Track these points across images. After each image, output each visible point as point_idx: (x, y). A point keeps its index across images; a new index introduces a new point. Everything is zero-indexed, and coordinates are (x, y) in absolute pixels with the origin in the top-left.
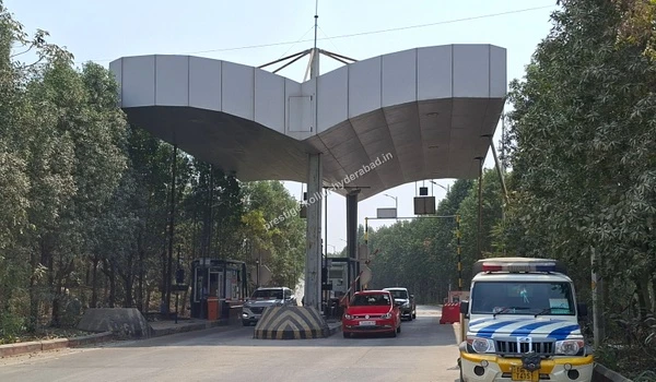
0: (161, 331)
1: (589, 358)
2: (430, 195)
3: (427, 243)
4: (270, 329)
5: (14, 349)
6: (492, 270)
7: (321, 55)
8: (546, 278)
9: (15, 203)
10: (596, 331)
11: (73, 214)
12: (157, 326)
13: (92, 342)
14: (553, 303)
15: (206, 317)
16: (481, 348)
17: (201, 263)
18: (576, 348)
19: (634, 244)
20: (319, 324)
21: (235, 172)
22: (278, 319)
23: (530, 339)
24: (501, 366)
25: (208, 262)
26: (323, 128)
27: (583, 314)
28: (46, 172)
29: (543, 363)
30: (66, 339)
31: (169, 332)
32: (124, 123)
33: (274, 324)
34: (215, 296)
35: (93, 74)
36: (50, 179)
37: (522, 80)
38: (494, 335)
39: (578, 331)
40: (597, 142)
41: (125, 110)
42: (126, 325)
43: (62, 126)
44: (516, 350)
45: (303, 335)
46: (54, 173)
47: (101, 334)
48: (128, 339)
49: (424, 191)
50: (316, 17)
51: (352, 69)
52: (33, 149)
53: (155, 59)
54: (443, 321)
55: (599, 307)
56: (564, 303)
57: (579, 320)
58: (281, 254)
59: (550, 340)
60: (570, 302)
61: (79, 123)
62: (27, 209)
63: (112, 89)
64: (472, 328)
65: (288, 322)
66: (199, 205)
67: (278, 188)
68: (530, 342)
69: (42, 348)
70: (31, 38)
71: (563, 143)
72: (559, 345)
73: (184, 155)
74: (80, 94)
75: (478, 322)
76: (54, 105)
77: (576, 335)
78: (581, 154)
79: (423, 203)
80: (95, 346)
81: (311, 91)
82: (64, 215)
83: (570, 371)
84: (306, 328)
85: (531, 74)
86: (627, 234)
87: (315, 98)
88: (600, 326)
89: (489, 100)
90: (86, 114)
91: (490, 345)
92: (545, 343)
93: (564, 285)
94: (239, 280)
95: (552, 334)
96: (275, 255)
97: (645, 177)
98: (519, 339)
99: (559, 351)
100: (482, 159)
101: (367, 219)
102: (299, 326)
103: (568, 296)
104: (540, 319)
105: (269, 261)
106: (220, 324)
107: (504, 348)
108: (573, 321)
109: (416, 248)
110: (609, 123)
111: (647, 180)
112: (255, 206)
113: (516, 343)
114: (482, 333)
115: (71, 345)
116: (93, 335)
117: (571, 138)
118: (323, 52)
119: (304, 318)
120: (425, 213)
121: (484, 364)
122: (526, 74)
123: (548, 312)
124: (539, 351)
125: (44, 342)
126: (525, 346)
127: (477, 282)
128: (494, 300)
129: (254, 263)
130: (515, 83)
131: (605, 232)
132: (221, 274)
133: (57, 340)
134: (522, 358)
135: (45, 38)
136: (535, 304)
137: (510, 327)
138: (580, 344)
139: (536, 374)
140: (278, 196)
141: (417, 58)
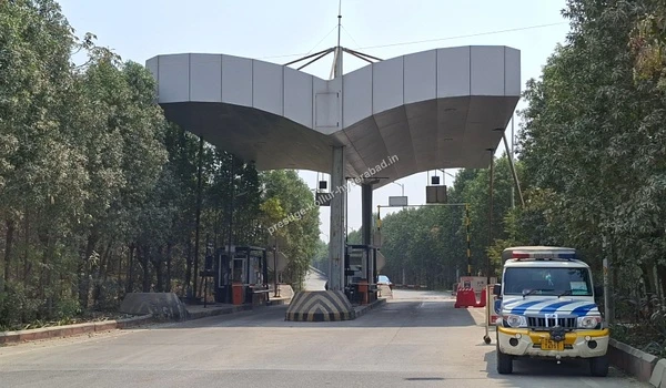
0: (195, 314)
1: (606, 331)
2: (441, 184)
3: (435, 230)
4: (302, 312)
5: (72, 329)
6: (520, 257)
7: (344, 53)
8: (566, 264)
9: (77, 195)
10: (607, 310)
11: (119, 204)
12: (193, 310)
13: (138, 324)
14: (574, 286)
15: (231, 302)
16: (515, 324)
17: (227, 249)
18: (594, 323)
19: (642, 236)
20: (346, 306)
21: (254, 162)
22: (309, 303)
23: (556, 315)
24: (532, 338)
25: (233, 249)
26: (349, 123)
27: (598, 296)
28: (98, 166)
29: (567, 335)
30: (114, 321)
31: (201, 316)
32: (162, 117)
33: (305, 307)
34: (239, 281)
35: (133, 72)
36: (104, 173)
37: (538, 80)
38: (525, 313)
39: (596, 309)
40: (611, 151)
41: (164, 106)
42: (165, 308)
43: (111, 124)
44: (544, 325)
45: (332, 318)
46: (106, 167)
47: (144, 317)
48: (167, 321)
49: (436, 180)
50: (340, 17)
51: (376, 68)
52: (88, 145)
53: (190, 58)
54: (457, 305)
55: (610, 290)
56: (583, 285)
57: (595, 300)
58: (296, 240)
59: (573, 316)
60: (588, 285)
61: (125, 120)
62: (86, 201)
63: (150, 86)
64: (506, 307)
65: (318, 305)
66: (221, 193)
67: (292, 176)
68: (556, 317)
69: (95, 329)
70: (82, 40)
71: (582, 149)
72: (581, 320)
73: (207, 145)
74: (126, 92)
75: (511, 302)
76: (105, 104)
77: (594, 311)
78: (597, 160)
79: (435, 192)
80: (140, 327)
81: (337, 88)
82: (114, 205)
83: (590, 342)
84: (335, 311)
85: (548, 74)
86: (637, 228)
87: (341, 95)
88: (610, 307)
89: (504, 98)
90: (130, 111)
91: (523, 321)
92: (569, 319)
93: (583, 270)
94: (260, 266)
95: (575, 311)
96: (290, 242)
97: (651, 180)
98: (547, 316)
99: (580, 325)
100: (493, 150)
101: (379, 207)
102: (328, 309)
103: (586, 279)
104: (562, 299)
105: (284, 248)
106: (245, 308)
107: (535, 323)
108: (590, 300)
109: (424, 235)
110: (621, 134)
111: (653, 184)
112: (271, 194)
113: (544, 319)
114: (514, 311)
115: (119, 326)
116: (136, 318)
117: (588, 145)
118: (346, 50)
119: (333, 302)
120: (437, 202)
121: (518, 336)
122: (542, 74)
123: (569, 293)
124: (564, 325)
125: (96, 323)
126: (552, 321)
127: (508, 268)
128: (521, 283)
129: (271, 250)
130: (531, 83)
131: (618, 227)
132: (244, 260)
133: (106, 322)
134: (550, 332)
135: (92, 40)
136: (558, 286)
137: (539, 305)
138: (597, 319)
139: (561, 343)
140: (292, 184)
141: (437, 58)
